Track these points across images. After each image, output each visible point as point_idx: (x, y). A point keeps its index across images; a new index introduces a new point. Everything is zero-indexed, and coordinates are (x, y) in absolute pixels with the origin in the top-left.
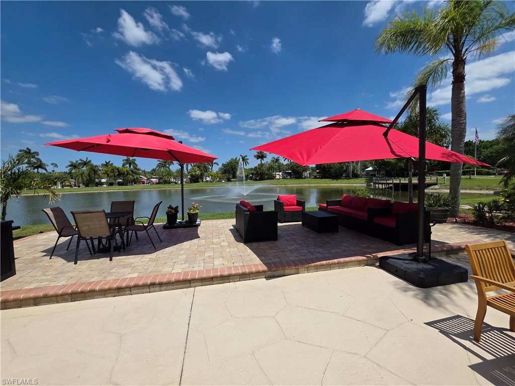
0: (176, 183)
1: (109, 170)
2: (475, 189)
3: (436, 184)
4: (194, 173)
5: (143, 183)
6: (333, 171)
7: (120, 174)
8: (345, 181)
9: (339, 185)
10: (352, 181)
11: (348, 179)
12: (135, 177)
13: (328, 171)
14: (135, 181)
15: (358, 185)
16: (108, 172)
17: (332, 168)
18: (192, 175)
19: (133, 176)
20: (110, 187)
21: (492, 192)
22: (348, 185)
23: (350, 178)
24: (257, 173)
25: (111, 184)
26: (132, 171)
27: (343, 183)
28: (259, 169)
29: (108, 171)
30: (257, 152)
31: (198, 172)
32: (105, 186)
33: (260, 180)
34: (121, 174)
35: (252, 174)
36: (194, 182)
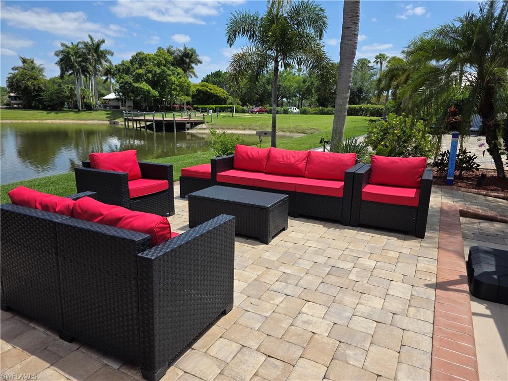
2: (240, 129)
3: (203, 123)
6: (45, 96)
8: (72, 115)
9: (62, 121)
10: (85, 115)
11: (76, 112)
13: (36, 96)
15: (95, 122)
17: (42, 90)
21: (255, 132)
22: (78, 122)
23: (79, 111)
27: (69, 119)
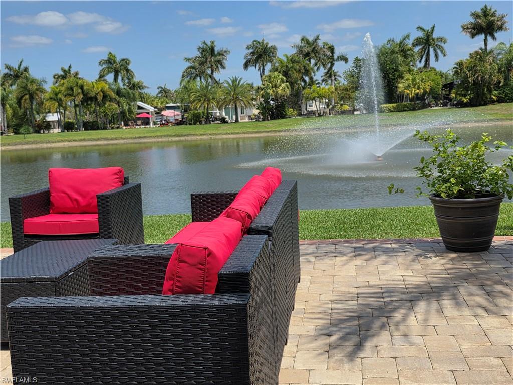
0: (223, 121)
1: (63, 89)
4: (270, 91)
5: (146, 122)
7: (88, 99)
12: (126, 107)
14: (126, 119)
16: (60, 96)
18: (266, 98)
19: (118, 103)
20: (66, 133)
24: (465, 83)
25: (68, 127)
26: (119, 93)
28: (473, 68)
29: (60, 92)
30: (473, 14)
31: (284, 89)
32: (56, 131)
33: (472, 104)
34: (91, 99)
35: (449, 86)
36: (273, 117)
